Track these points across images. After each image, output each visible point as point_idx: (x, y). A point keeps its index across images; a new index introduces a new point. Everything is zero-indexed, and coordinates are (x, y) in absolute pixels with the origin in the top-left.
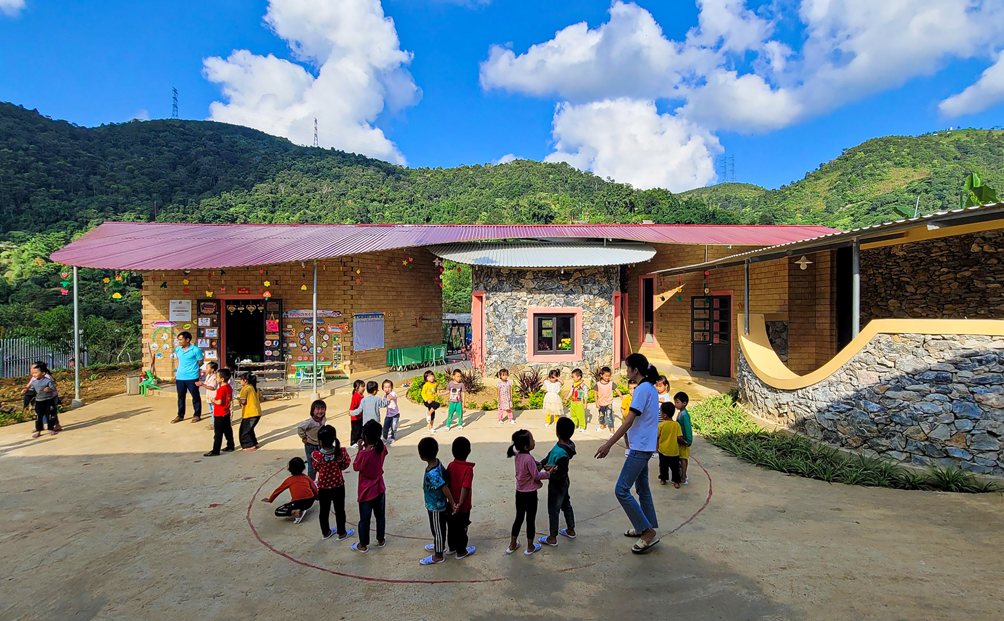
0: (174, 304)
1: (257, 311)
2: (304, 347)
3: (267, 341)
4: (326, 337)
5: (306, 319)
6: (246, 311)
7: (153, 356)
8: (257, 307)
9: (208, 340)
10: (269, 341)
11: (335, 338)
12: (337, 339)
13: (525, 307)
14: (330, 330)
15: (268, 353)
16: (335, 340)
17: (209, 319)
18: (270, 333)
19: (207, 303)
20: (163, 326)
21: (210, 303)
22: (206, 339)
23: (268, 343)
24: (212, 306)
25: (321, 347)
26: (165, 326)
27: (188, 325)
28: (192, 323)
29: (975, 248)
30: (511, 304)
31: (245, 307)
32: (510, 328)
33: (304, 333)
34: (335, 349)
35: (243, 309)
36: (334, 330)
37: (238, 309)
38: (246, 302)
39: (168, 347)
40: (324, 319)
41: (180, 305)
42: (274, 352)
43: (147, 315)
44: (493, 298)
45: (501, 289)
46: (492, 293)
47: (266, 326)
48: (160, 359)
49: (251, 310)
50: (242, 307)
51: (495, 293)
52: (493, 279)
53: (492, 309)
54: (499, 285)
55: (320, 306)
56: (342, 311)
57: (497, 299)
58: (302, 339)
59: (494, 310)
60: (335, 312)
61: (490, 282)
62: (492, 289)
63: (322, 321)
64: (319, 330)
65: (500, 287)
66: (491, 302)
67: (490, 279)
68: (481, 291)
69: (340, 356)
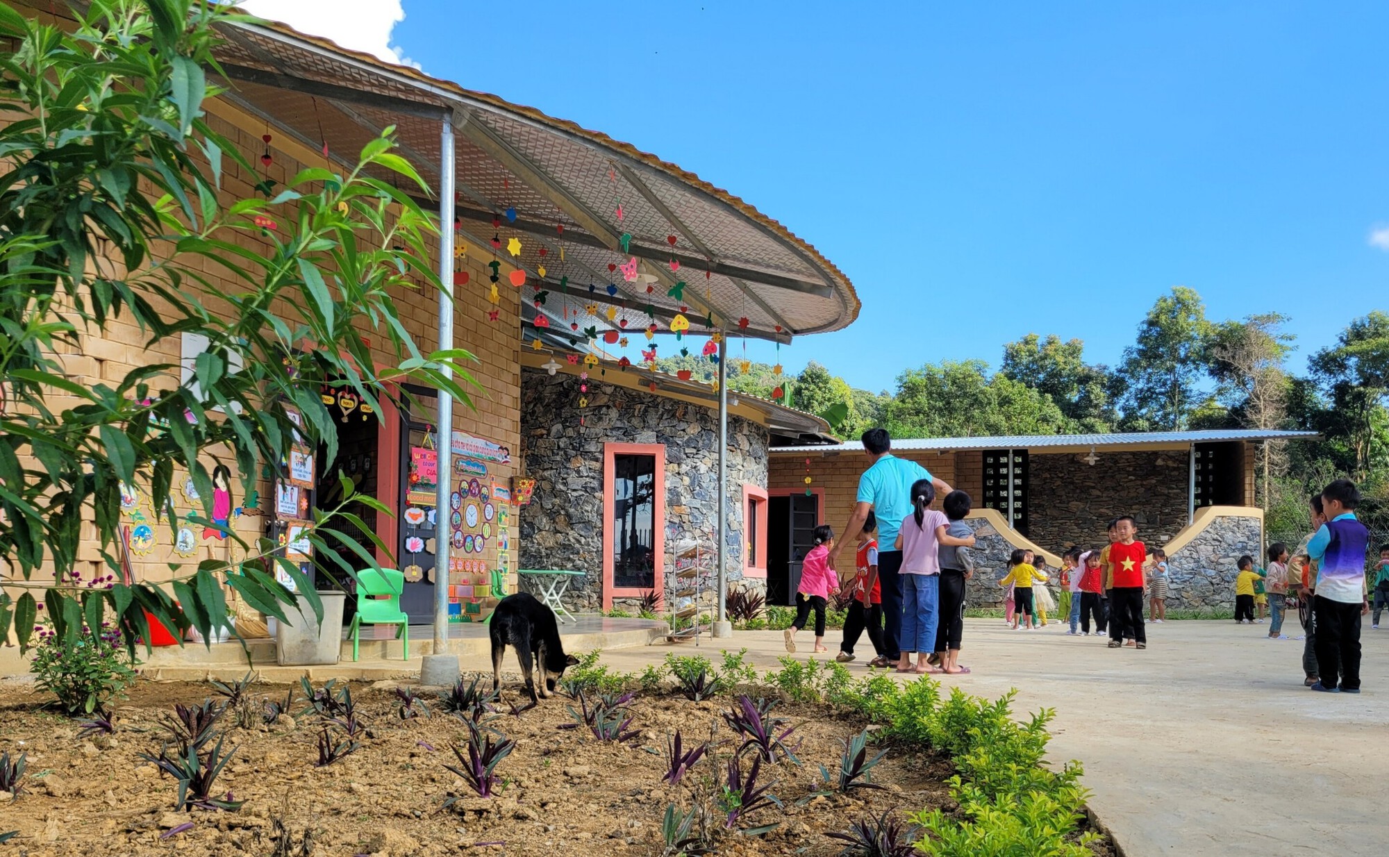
1: (358, 412)
2: (459, 534)
3: (412, 510)
4: (489, 511)
5: (461, 457)
8: (360, 403)
9: (296, 489)
10: (418, 511)
11: (500, 515)
12: (503, 517)
13: (740, 482)
14: (495, 493)
15: (414, 545)
16: (500, 520)
18: (422, 486)
22: (293, 486)
23: (415, 517)
25: (482, 536)
29: (1159, 462)
31: (336, 397)
33: (460, 494)
34: (500, 544)
35: (332, 400)
36: (499, 494)
37: (323, 398)
40: (487, 464)
42: (428, 541)
43: (101, 361)
44: (688, 461)
45: (707, 445)
46: (687, 451)
47: (413, 464)
48: (143, 550)
49: (347, 409)
50: (330, 395)
51: (694, 451)
52: (692, 425)
53: (687, 480)
54: (704, 437)
55: (482, 429)
56: (510, 447)
57: (699, 463)
58: (456, 511)
59: (692, 483)
60: (501, 448)
61: (684, 430)
62: (687, 444)
63: (484, 468)
64: (480, 491)
65: (707, 442)
66: (684, 468)
67: (683, 425)
68: (644, 443)
69: (505, 562)
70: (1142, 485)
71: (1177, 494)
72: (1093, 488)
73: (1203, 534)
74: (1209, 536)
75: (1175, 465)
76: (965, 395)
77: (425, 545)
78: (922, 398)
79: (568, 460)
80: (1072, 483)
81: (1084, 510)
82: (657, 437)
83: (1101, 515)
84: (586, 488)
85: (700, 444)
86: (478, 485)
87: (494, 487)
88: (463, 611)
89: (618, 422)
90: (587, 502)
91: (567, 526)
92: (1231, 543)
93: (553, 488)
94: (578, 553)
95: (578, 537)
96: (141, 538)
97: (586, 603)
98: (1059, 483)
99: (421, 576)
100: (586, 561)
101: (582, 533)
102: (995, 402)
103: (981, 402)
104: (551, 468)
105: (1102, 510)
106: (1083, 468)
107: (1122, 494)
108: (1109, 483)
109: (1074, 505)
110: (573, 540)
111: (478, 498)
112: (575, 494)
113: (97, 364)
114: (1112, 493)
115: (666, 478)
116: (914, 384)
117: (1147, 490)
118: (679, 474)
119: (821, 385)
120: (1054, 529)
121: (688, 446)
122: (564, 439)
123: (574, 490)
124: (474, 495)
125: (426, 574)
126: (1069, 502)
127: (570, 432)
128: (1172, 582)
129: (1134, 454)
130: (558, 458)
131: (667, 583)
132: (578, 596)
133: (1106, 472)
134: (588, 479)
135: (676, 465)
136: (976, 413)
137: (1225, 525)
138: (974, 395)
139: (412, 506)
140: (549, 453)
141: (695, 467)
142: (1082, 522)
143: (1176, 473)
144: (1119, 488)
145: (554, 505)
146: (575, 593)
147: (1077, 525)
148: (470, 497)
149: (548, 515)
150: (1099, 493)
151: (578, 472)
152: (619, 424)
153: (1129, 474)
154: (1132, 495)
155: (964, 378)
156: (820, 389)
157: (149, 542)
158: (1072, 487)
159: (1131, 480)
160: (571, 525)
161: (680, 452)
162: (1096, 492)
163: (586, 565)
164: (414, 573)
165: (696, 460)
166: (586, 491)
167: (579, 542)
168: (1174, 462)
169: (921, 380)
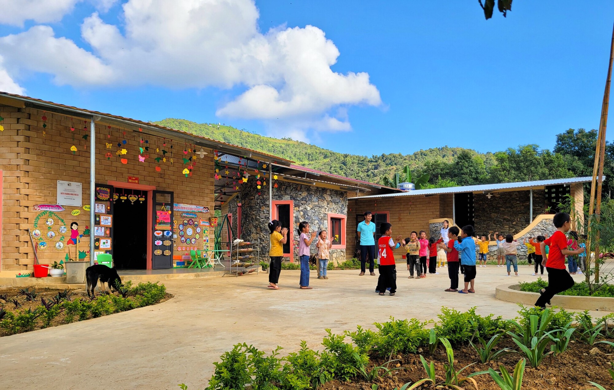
0: (62, 186)
1: (138, 201)
2: (183, 239)
3: (157, 232)
4: (198, 230)
5: (184, 212)
6: (128, 201)
7: (34, 244)
8: (139, 198)
9: (103, 228)
10: (160, 232)
11: (204, 231)
12: (206, 232)
13: (326, 213)
14: (202, 223)
15: (158, 243)
16: (204, 233)
17: (104, 205)
18: (160, 223)
19: (102, 189)
20: (48, 209)
21: (105, 189)
22: (102, 227)
23: (158, 234)
24: (106, 192)
25: (195, 238)
26: (51, 210)
27: (77, 210)
28: (81, 208)
30: (318, 210)
31: (127, 197)
32: (317, 226)
33: (183, 225)
34: (205, 241)
35: (126, 198)
36: (204, 224)
37: (121, 198)
38: (128, 192)
39: (54, 235)
40: (197, 214)
41: (69, 187)
42: (164, 242)
43: (28, 195)
44: (302, 206)
45: (310, 200)
46: (302, 202)
47: (157, 216)
48: (43, 249)
49: (133, 200)
50: (125, 196)
51: (305, 202)
52: (303, 193)
53: (302, 213)
54: (309, 197)
55: (194, 202)
56: (209, 207)
57: (307, 206)
58: (181, 230)
59: (304, 214)
60: (205, 208)
61: (300, 195)
62: (302, 199)
63: (195, 215)
64: (193, 223)
65: (310, 198)
66: (301, 208)
67: (300, 193)
68: (286, 200)
69: (208, 247)
70: (523, 205)
71: (538, 209)
72: (501, 207)
73: (536, 227)
74: (539, 228)
75: (538, 196)
76: (527, 161)
77: (163, 243)
78: (507, 164)
79: (260, 208)
80: (492, 205)
81: (497, 217)
82: (291, 197)
83: (504, 219)
84: (266, 217)
85: (307, 199)
86: (193, 221)
87: (201, 221)
88: (186, 264)
89: (276, 193)
90: (266, 222)
91: (260, 231)
92: (551, 231)
93: (256, 218)
94: (264, 241)
95: (264, 235)
96: (42, 246)
97: (266, 259)
98: (486, 205)
99: (161, 253)
100: (266, 244)
101: (265, 234)
102: (543, 163)
103: (534, 164)
104: (255, 211)
105: (505, 217)
106: (497, 199)
107: (514, 209)
108: (508, 205)
109: (493, 215)
110: (262, 236)
111: (193, 226)
112: (262, 220)
113: (26, 196)
114: (509, 209)
115: (294, 213)
116: (502, 158)
117: (525, 207)
118: (299, 211)
119: (467, 160)
120: (484, 225)
121: (302, 201)
122: (259, 200)
123: (262, 218)
124: (191, 225)
125: (163, 253)
126: (491, 214)
127: (261, 197)
128: (522, 248)
129: (518, 192)
130: (257, 207)
131: (295, 252)
132: (264, 257)
133: (507, 200)
134: (266, 214)
135: (298, 208)
136: (533, 168)
137: (548, 223)
138: (531, 160)
139: (157, 230)
140: (255, 205)
141: (305, 208)
142: (496, 222)
143: (538, 200)
144: (513, 207)
145: (256, 224)
146: (263, 255)
147: (494, 223)
148: (188, 225)
149: (255, 227)
150: (504, 209)
151: (263, 211)
152: (277, 194)
153: (517, 200)
154: (519, 209)
155: (526, 153)
156: (467, 161)
157: (45, 247)
158: (492, 207)
159: (518, 203)
160: (261, 231)
161: (299, 203)
162: (502, 209)
163: (266, 245)
164: (159, 252)
165: (305, 205)
166: (266, 219)
167: (264, 237)
168: (537, 195)
169: (506, 156)
